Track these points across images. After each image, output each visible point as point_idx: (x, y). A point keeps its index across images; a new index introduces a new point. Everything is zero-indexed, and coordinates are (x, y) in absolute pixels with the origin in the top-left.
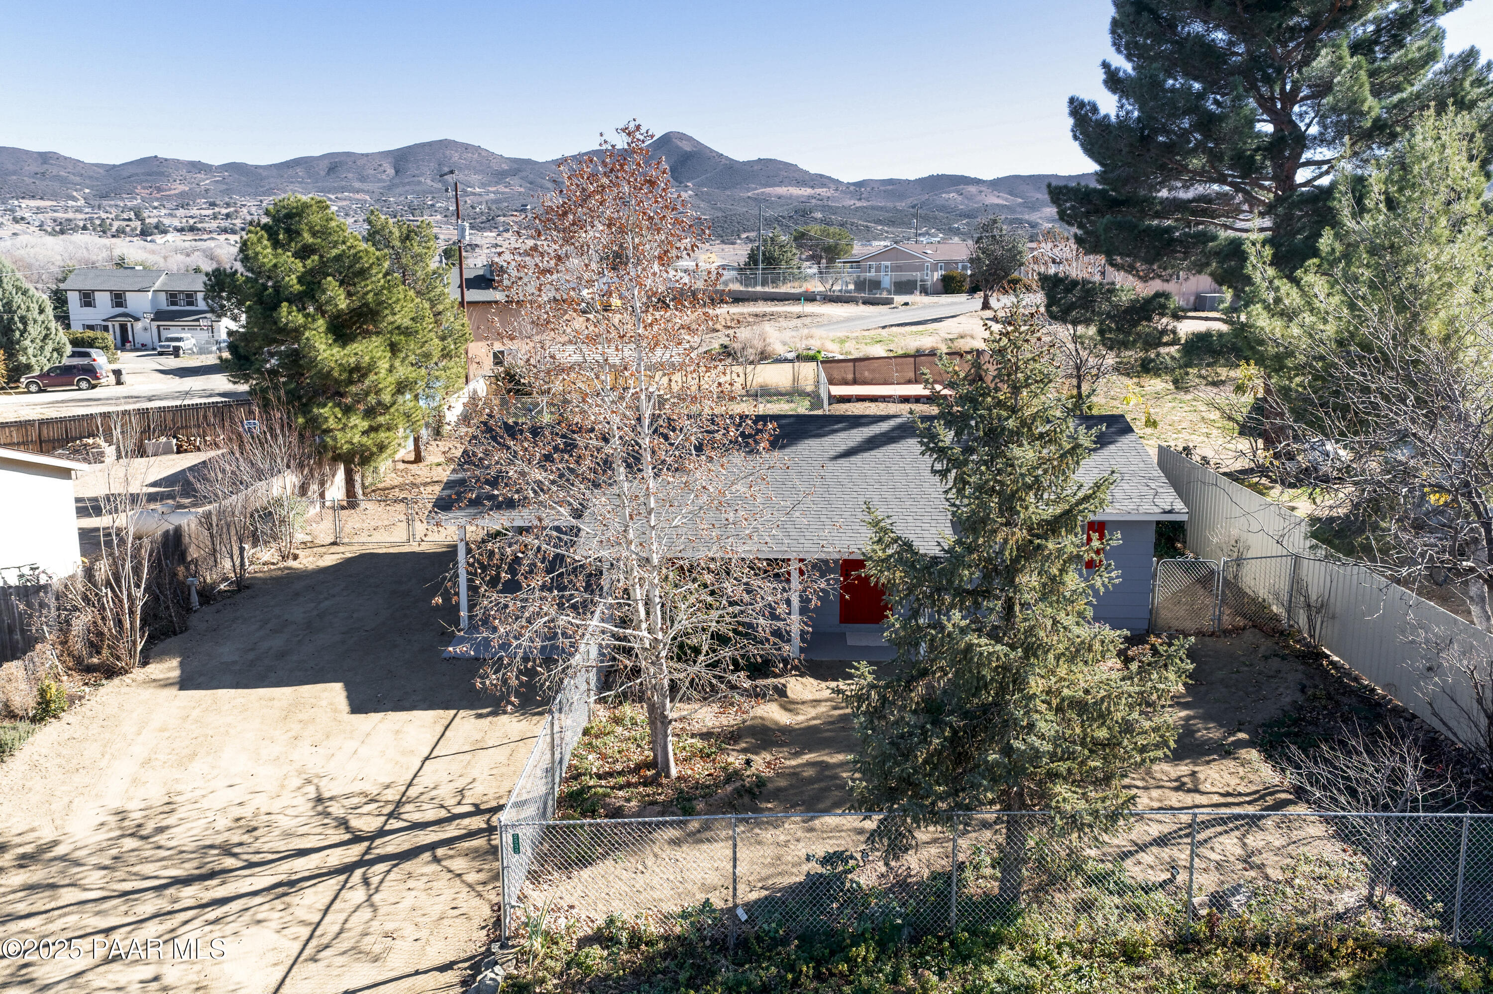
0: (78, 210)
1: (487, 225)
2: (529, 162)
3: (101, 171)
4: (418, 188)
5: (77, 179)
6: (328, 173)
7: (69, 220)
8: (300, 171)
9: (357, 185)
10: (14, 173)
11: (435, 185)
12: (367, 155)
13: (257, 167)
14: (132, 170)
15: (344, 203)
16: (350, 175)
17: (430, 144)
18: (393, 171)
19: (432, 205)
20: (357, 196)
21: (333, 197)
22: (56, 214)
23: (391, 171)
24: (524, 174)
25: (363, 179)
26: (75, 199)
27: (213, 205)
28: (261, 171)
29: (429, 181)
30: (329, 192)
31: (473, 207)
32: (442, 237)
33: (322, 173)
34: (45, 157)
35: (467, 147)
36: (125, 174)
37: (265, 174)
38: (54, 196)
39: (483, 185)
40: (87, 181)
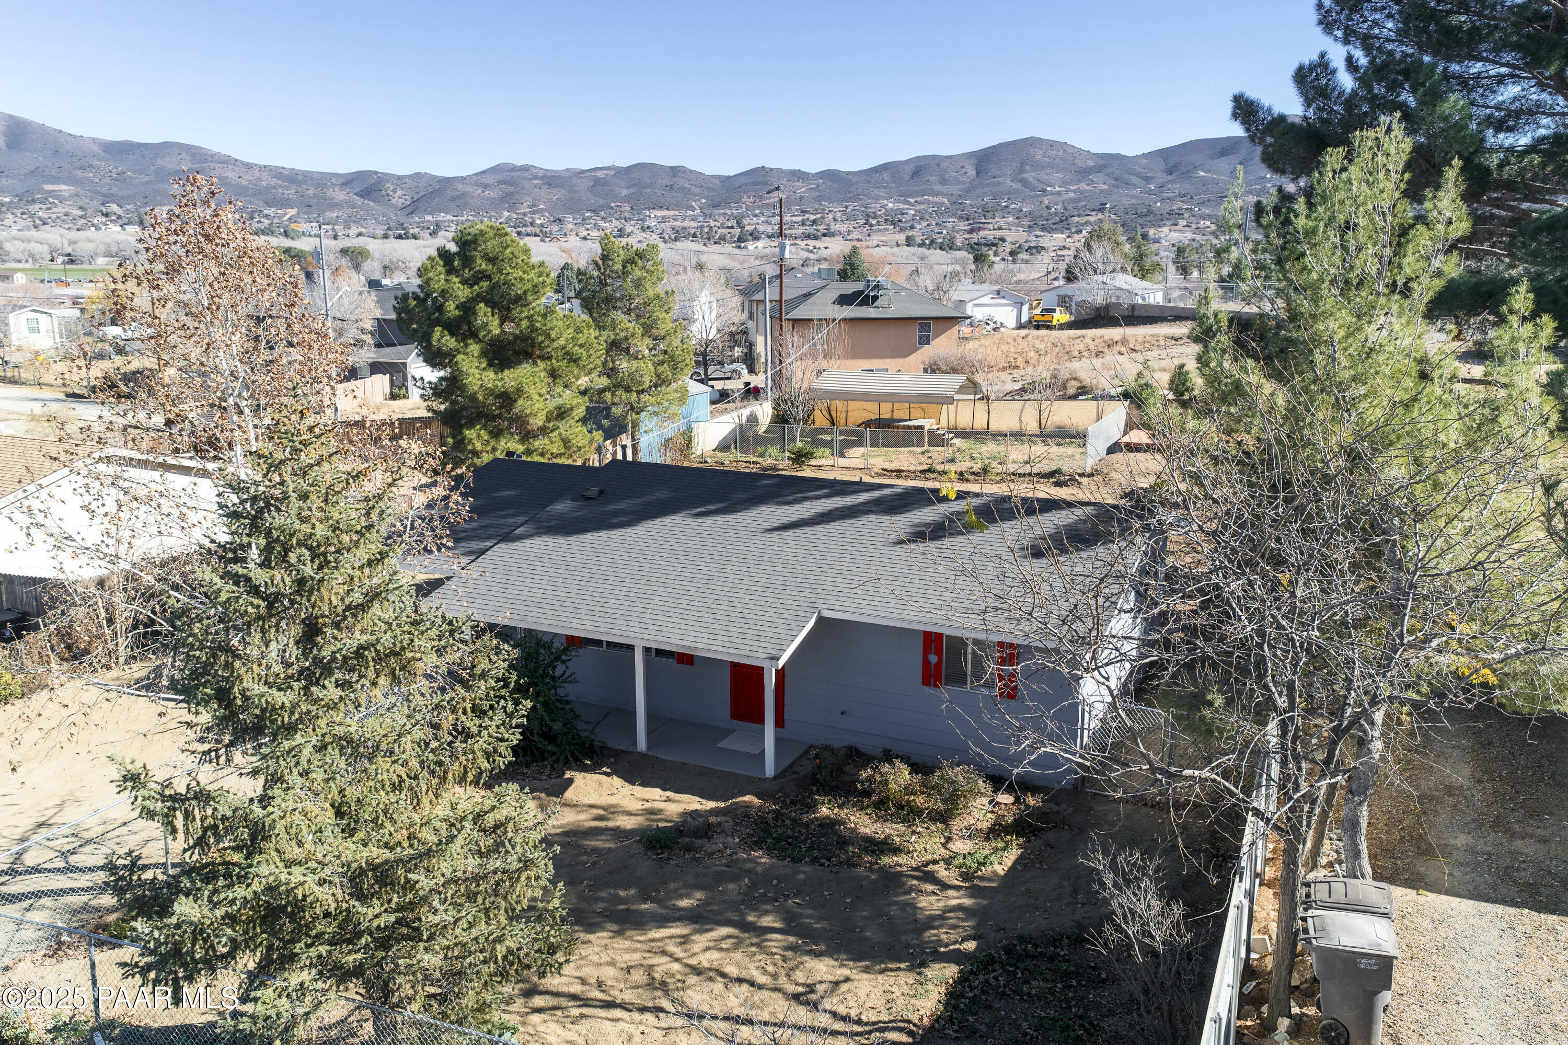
0: (694, 219)
1: (1060, 226)
2: (1117, 157)
3: (717, 182)
4: (996, 189)
5: (697, 190)
6: (912, 177)
7: (684, 228)
8: (886, 176)
9: (937, 188)
10: (650, 186)
11: (1014, 185)
12: (951, 157)
13: (848, 173)
14: (743, 180)
15: (923, 207)
16: (932, 179)
17: (1014, 143)
18: (974, 172)
19: (1006, 207)
20: (936, 199)
21: (912, 201)
22: (675, 223)
23: (972, 173)
24: (1110, 170)
25: (944, 181)
26: (693, 209)
27: (804, 212)
28: (850, 177)
29: (1009, 182)
30: (910, 196)
31: (1048, 208)
32: (1009, 239)
33: (907, 177)
34: (676, 171)
35: (1052, 144)
36: (737, 184)
37: (854, 179)
38: (678, 206)
39: (1064, 184)
40: (705, 192)
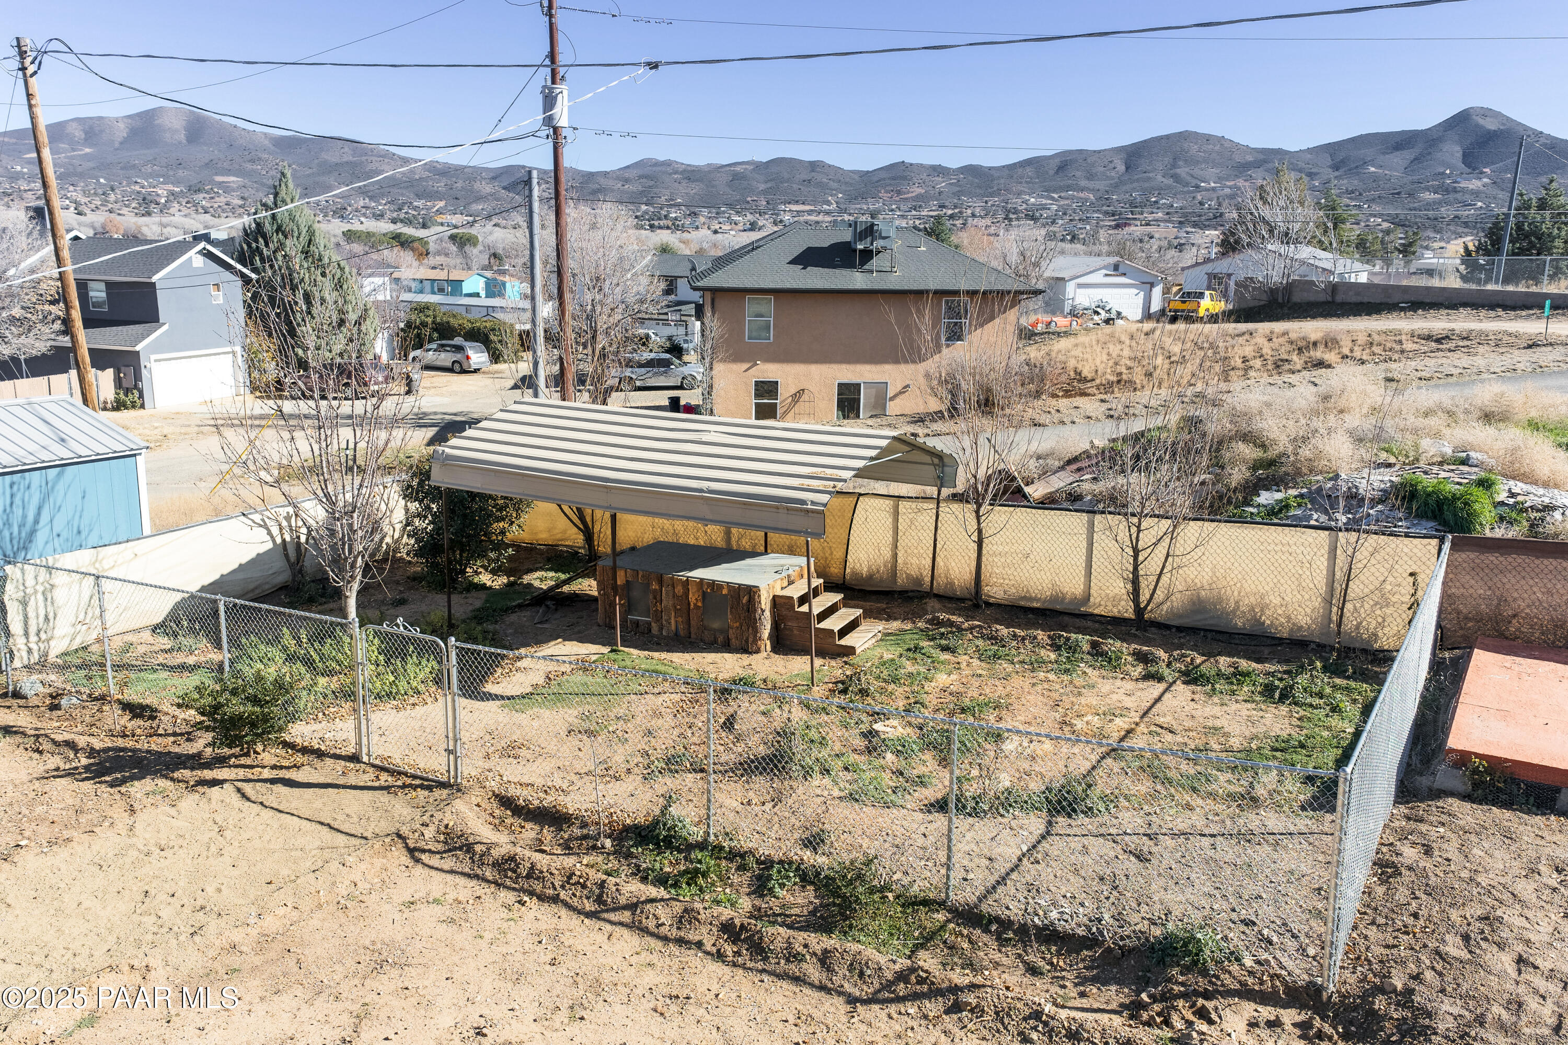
0: (828, 213)
1: (1214, 222)
2: (1279, 152)
3: (856, 177)
4: (1146, 185)
5: (834, 185)
6: (1057, 172)
7: (817, 222)
8: (1029, 171)
9: (1083, 183)
10: (788, 181)
11: (1166, 181)
12: (1099, 152)
13: (990, 168)
14: (883, 175)
15: (1066, 202)
16: (1078, 174)
17: (1167, 137)
18: (1123, 168)
19: (1156, 202)
20: (1081, 195)
21: (1056, 196)
22: (809, 218)
23: (1121, 168)
24: (1270, 166)
25: (1091, 177)
26: (829, 203)
27: (942, 206)
28: (992, 172)
29: (1159, 178)
30: (1054, 192)
31: (1201, 203)
32: (1157, 236)
33: (1051, 172)
34: (814, 166)
35: (1208, 138)
36: (875, 179)
37: (996, 175)
38: (814, 202)
39: (1219, 179)
40: (843, 187)
